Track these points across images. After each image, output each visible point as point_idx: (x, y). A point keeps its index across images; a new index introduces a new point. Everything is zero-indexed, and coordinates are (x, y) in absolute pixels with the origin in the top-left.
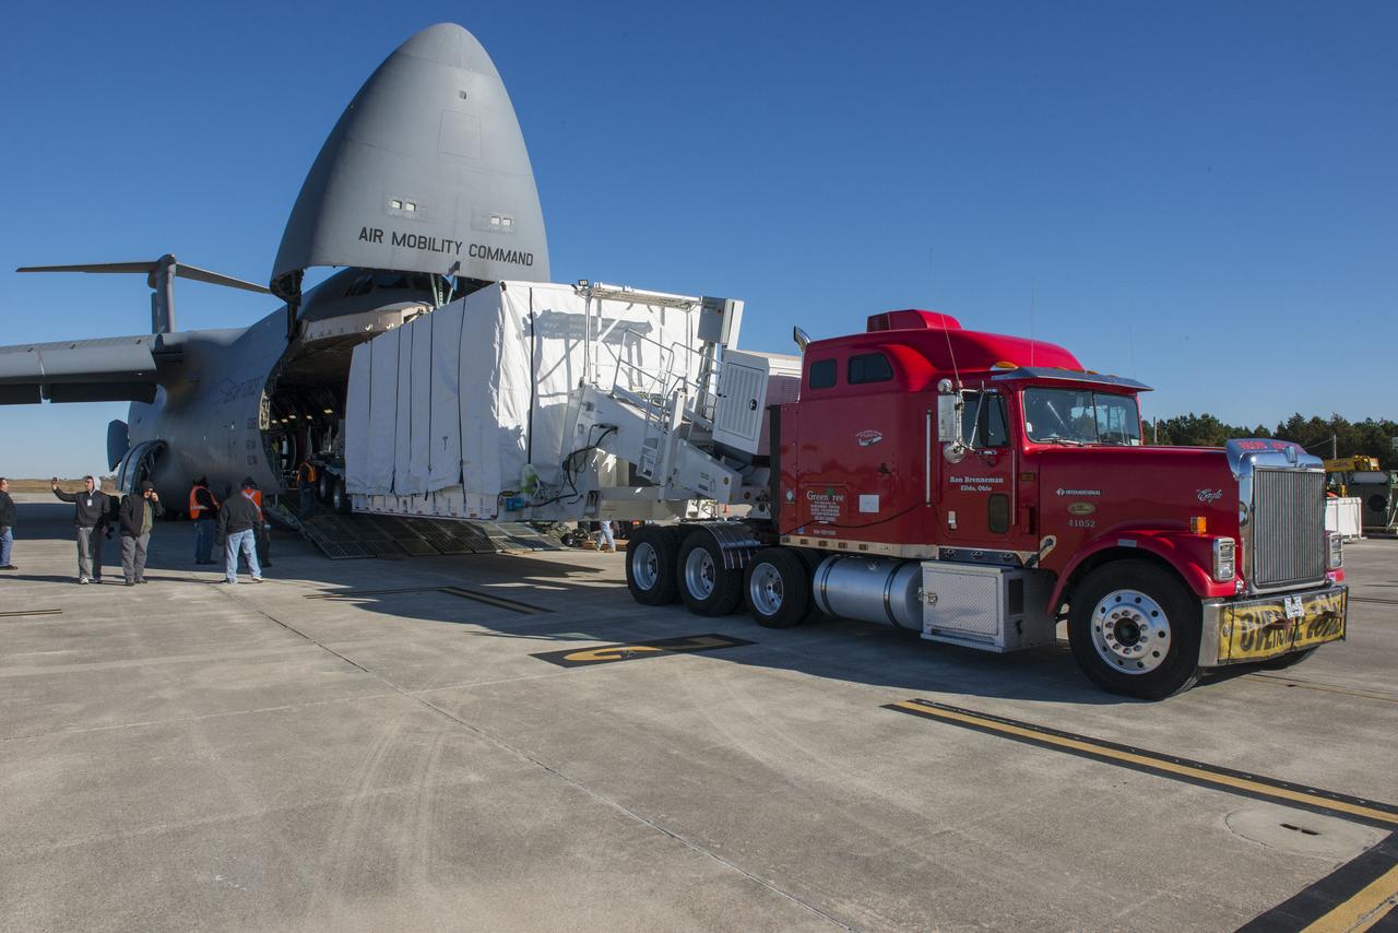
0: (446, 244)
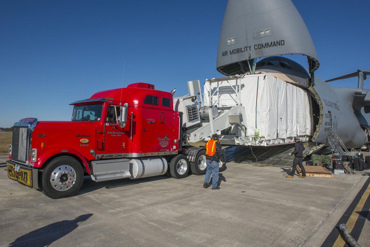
0: (246, 48)
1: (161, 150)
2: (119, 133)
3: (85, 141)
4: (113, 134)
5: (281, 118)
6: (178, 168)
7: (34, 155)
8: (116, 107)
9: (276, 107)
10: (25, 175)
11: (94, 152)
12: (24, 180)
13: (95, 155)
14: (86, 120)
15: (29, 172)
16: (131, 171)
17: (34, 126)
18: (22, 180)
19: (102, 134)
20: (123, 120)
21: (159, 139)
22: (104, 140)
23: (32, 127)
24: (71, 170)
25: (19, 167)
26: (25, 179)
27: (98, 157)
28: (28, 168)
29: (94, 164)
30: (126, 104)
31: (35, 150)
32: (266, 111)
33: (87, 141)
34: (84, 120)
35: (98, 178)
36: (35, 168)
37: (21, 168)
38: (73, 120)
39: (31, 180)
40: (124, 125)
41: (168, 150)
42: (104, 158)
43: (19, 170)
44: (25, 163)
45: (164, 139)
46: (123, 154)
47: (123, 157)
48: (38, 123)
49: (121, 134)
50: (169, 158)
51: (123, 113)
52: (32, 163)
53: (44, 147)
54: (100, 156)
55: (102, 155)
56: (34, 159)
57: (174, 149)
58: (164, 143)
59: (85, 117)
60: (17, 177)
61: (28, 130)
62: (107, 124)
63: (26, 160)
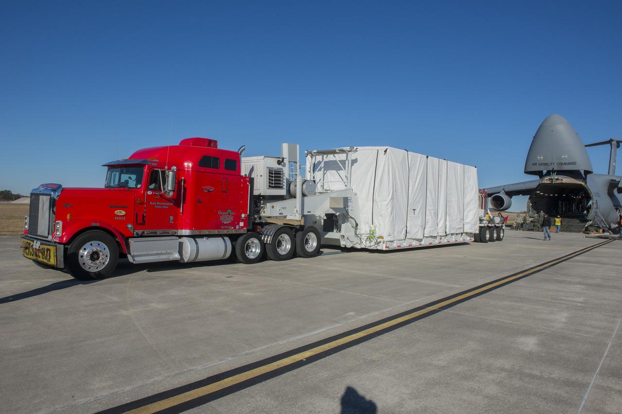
1: (222, 227)
2: (165, 204)
3: (120, 212)
4: (156, 205)
5: (414, 210)
6: (247, 250)
7: (59, 228)
8: (161, 171)
9: (404, 194)
10: (47, 252)
11: (133, 228)
12: (46, 258)
13: (134, 231)
14: (123, 186)
15: (52, 249)
16: (180, 252)
17: (58, 193)
18: (43, 258)
19: (143, 204)
20: (170, 188)
21: (219, 213)
22: (146, 212)
23: (55, 195)
24: (105, 249)
25: (39, 243)
26: (48, 257)
27: (137, 234)
28: (51, 244)
29: (132, 242)
30: (174, 168)
31: (60, 222)
32: (386, 201)
33: (123, 213)
34: (121, 187)
35: (136, 259)
36: (60, 243)
37: (41, 244)
38: (106, 186)
39: (55, 257)
40: (171, 194)
41: (233, 228)
42: (145, 234)
43: (39, 247)
44: (47, 237)
45: (227, 213)
46: (171, 231)
47: (170, 234)
48: (62, 190)
49: (167, 206)
50: (234, 238)
51: (170, 179)
52: (55, 238)
53: (71, 220)
54: (140, 232)
55: (142, 231)
56: (58, 233)
57: (241, 227)
58: (226, 217)
59: (123, 182)
60: (36, 255)
61: (51, 199)
62: (150, 193)
63: (49, 234)
